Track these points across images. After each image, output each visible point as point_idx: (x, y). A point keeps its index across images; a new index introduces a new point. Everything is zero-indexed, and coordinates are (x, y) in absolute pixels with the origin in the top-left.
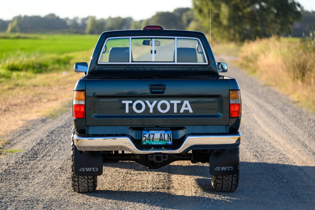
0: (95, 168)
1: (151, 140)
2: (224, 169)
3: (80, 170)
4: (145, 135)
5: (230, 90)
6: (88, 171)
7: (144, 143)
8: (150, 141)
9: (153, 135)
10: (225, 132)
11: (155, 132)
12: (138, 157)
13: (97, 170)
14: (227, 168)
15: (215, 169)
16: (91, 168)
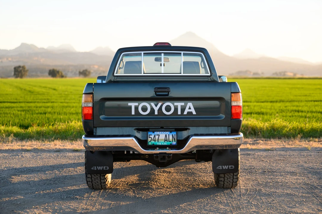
0: (106, 167)
1: (156, 140)
2: (225, 167)
3: (92, 169)
4: (150, 136)
5: (232, 93)
6: (99, 169)
7: (150, 144)
8: (155, 142)
9: (158, 136)
10: (227, 133)
11: (160, 133)
12: (147, 156)
13: (108, 168)
14: (229, 166)
15: (218, 168)
16: (102, 167)
